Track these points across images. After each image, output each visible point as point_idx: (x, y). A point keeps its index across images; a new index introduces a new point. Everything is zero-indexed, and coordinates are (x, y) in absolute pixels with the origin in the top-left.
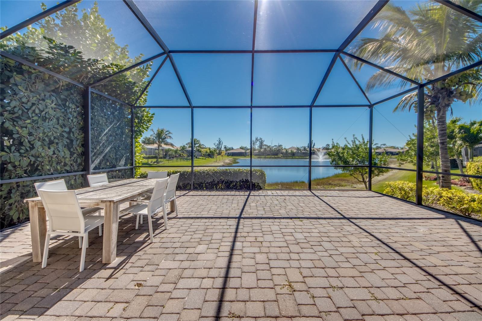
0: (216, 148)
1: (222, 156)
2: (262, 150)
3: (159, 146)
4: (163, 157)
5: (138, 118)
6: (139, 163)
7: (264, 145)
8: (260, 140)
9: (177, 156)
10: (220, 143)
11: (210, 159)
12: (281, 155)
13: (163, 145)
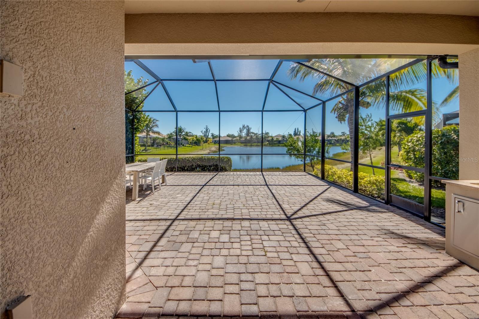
0: (203, 135)
1: (209, 143)
2: (248, 138)
3: (147, 134)
4: (151, 145)
5: (137, 119)
6: (137, 152)
7: (250, 133)
8: (247, 128)
9: (164, 144)
10: (207, 130)
11: (197, 147)
12: (268, 143)
13: (151, 134)
